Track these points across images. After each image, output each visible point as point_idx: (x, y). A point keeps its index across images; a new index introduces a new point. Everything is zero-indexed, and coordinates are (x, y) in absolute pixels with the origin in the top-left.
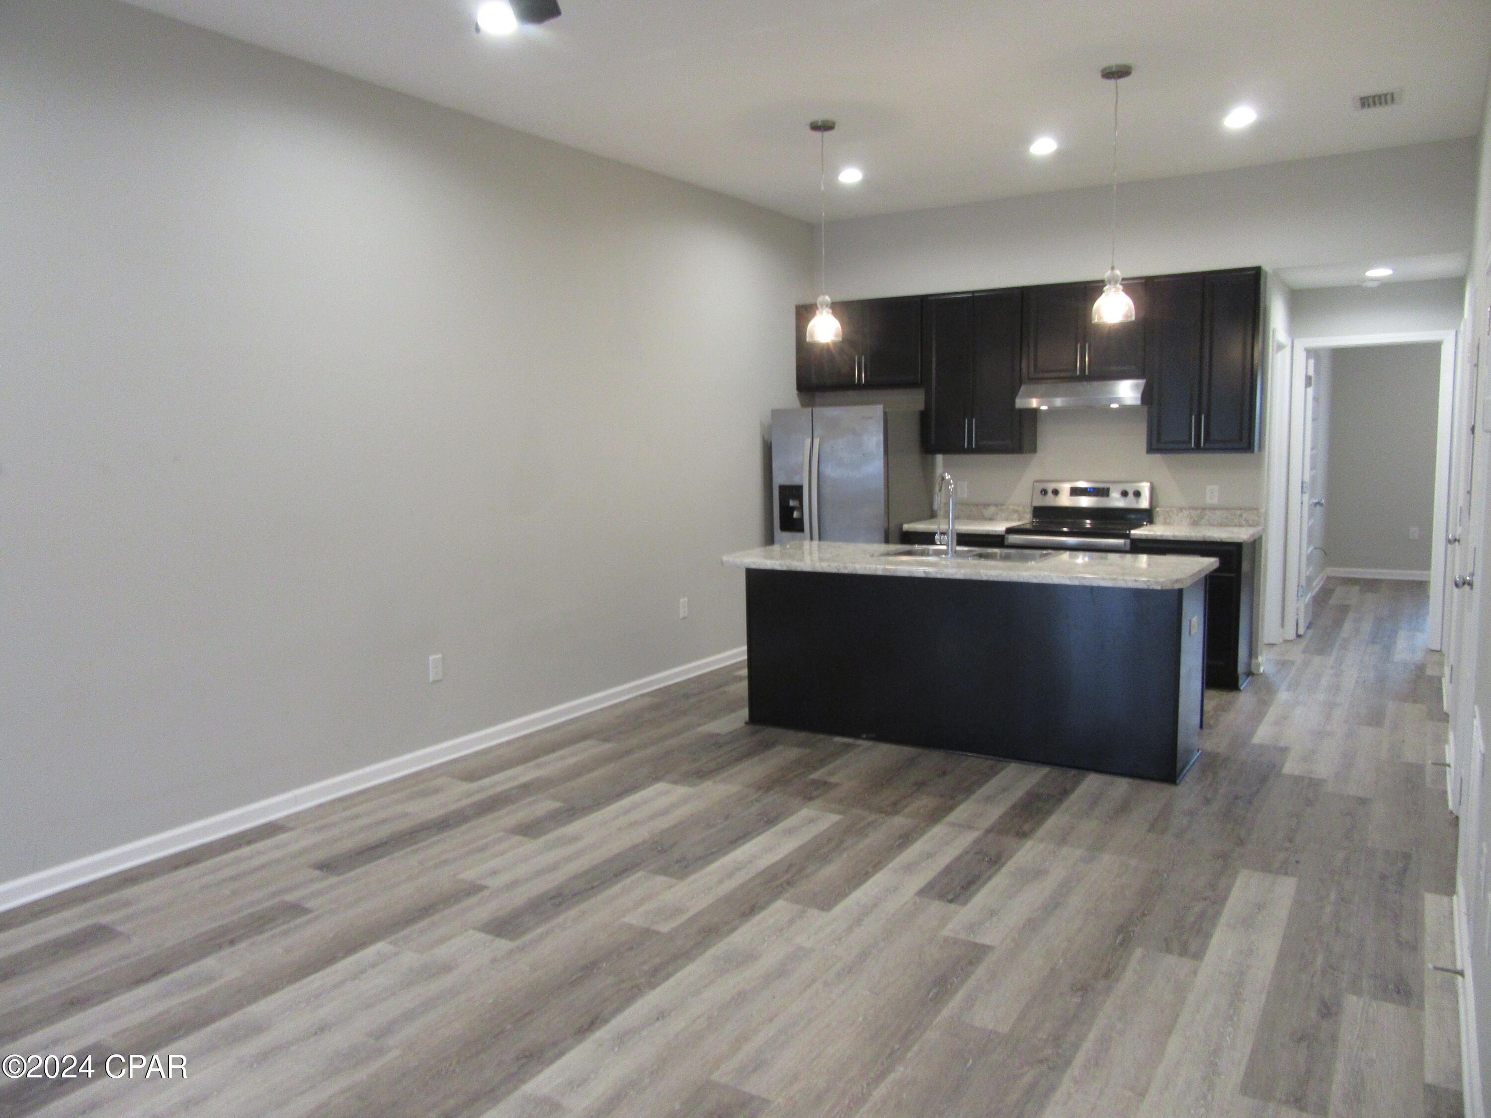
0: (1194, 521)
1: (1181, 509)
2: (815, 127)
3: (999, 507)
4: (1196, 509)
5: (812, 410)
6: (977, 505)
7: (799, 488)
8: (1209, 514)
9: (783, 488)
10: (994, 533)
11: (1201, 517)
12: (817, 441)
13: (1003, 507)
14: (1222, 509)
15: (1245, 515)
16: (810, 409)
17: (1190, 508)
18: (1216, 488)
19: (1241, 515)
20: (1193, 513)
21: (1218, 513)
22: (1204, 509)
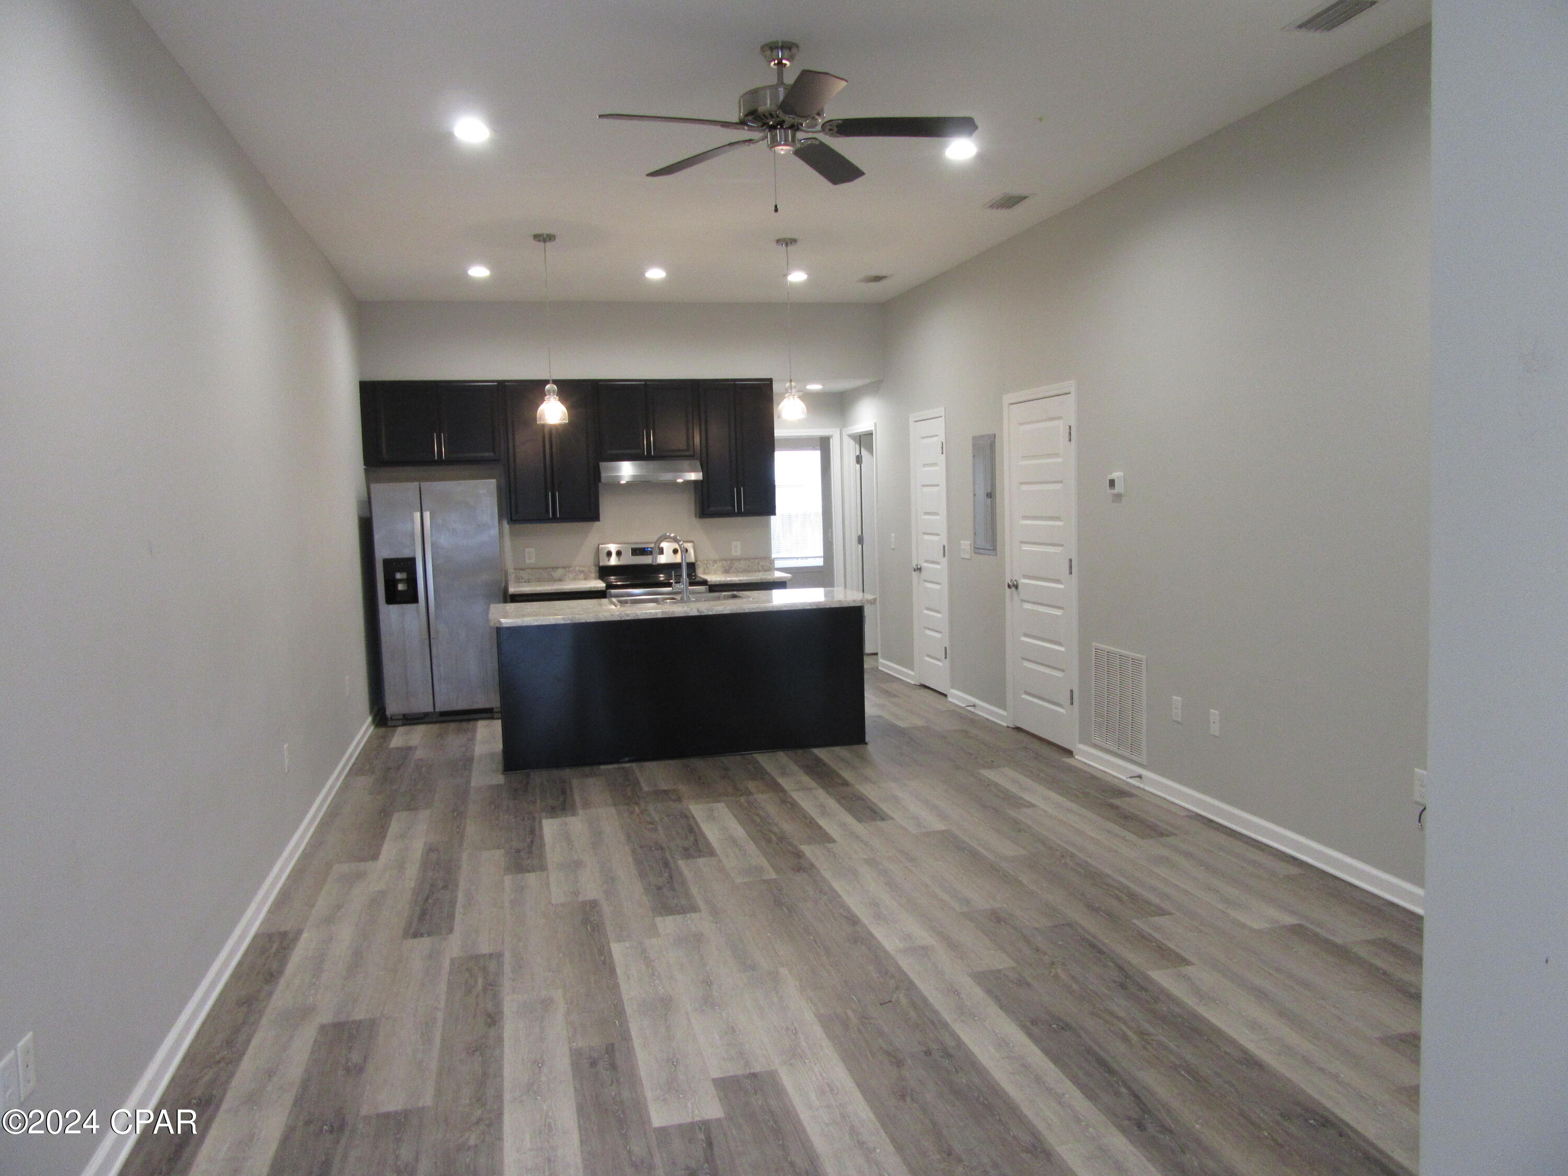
0: (725, 570)
1: (715, 562)
2: (537, 237)
3: (567, 569)
4: (726, 560)
5: (420, 485)
6: (546, 568)
7: (412, 561)
8: (737, 564)
9: (387, 563)
10: (596, 589)
11: (731, 567)
12: (427, 515)
13: (570, 569)
14: (745, 559)
15: (761, 563)
16: (418, 483)
17: (722, 560)
18: (739, 543)
19: (758, 563)
20: (725, 563)
21: (743, 562)
22: (732, 560)
